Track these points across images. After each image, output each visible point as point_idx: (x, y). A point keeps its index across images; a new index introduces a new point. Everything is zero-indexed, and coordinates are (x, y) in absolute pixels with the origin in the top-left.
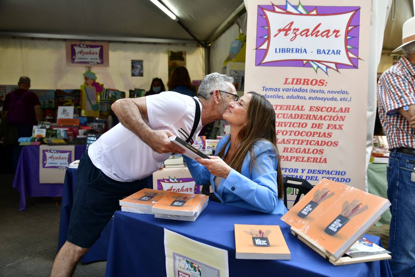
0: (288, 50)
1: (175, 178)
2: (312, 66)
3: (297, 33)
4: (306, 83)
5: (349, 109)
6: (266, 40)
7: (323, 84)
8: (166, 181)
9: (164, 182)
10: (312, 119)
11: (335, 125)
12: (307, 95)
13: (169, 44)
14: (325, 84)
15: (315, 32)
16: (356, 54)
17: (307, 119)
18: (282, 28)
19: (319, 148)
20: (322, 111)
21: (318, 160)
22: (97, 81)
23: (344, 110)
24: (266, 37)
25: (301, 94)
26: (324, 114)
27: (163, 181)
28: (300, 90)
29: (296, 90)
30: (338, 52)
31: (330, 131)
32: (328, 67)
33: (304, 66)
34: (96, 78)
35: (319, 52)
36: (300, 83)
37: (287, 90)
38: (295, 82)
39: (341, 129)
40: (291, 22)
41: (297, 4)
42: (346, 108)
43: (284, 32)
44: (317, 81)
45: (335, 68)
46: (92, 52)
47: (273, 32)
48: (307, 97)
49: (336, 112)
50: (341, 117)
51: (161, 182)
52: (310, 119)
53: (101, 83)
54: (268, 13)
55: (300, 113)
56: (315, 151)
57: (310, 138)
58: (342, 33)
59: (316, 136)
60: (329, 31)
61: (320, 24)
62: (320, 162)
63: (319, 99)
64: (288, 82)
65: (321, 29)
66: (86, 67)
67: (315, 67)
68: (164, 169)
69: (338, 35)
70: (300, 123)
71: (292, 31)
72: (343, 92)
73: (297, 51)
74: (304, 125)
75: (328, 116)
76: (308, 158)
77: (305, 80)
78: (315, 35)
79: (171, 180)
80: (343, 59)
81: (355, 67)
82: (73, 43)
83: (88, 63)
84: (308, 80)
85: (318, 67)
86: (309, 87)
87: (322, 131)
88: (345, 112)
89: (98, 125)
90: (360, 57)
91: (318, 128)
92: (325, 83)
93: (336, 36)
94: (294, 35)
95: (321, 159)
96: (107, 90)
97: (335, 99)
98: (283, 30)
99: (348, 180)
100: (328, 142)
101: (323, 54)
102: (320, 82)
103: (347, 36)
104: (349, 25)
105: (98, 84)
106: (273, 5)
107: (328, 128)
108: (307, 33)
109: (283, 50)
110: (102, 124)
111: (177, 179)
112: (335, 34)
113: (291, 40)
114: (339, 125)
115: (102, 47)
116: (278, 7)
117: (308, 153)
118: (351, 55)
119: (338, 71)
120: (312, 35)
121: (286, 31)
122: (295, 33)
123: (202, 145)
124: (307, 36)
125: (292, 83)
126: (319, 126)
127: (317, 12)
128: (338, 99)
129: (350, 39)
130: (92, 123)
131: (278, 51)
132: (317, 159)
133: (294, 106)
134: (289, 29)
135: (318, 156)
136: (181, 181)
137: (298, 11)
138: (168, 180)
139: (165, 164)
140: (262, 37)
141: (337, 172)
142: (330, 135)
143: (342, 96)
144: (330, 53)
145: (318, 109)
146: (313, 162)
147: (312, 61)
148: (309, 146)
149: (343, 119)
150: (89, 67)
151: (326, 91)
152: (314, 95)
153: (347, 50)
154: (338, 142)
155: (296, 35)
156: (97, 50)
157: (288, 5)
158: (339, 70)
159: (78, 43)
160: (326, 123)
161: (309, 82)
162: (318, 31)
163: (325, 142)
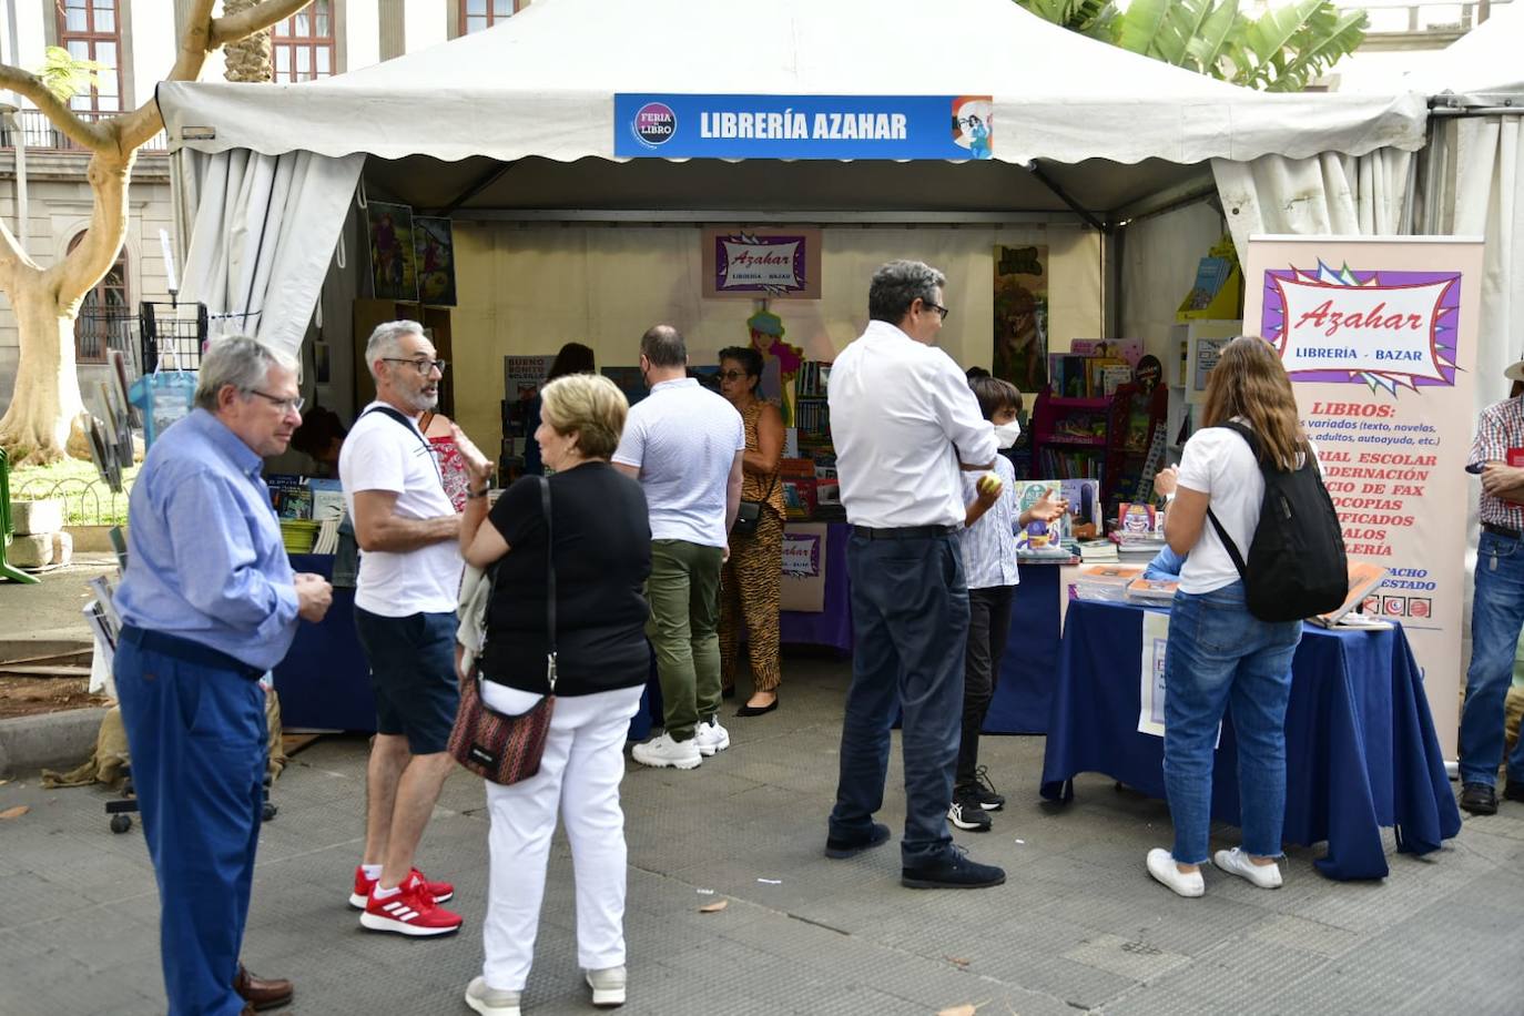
0: (1321, 353)
2: (1366, 382)
3: (1339, 321)
4: (1353, 412)
5: (1435, 458)
6: (1279, 332)
7: (1386, 413)
10: (1365, 477)
11: (1409, 488)
12: (1356, 433)
13: (998, 226)
14: (1390, 413)
15: (1374, 320)
16: (1452, 359)
17: (1354, 476)
18: (1310, 311)
19: (1377, 528)
20: (1383, 461)
21: (1375, 550)
22: (784, 340)
23: (1425, 460)
24: (1280, 328)
25: (1344, 432)
26: (1387, 467)
28: (1343, 424)
29: (1334, 425)
30: (1418, 356)
31: (1398, 497)
32: (1396, 382)
33: (1351, 380)
34: (783, 331)
35: (1380, 355)
36: (1343, 412)
37: (1318, 424)
38: (1332, 410)
39: (1420, 494)
40: (1327, 301)
41: (1340, 269)
42: (1429, 458)
43: (1315, 320)
44: (1374, 408)
45: (1411, 385)
46: (773, 257)
47: (1293, 318)
48: (1355, 437)
49: (1411, 463)
50: (1421, 473)
52: (1359, 476)
53: (795, 345)
54: (1285, 285)
55: (1341, 465)
56: (1369, 534)
57: (1361, 511)
58: (1426, 320)
59: (1371, 507)
60: (1400, 317)
61: (1383, 304)
62: (1378, 553)
63: (1378, 440)
64: (1319, 410)
65: (1385, 314)
66: (756, 300)
67: (1372, 382)
68: (1081, 565)
69: (1418, 324)
70: (1341, 484)
71: (1329, 317)
72: (1425, 429)
73: (1338, 353)
74: (1349, 487)
75: (1396, 472)
76: (1356, 546)
77: (1351, 406)
78: (1371, 325)
80: (1426, 368)
81: (1449, 382)
82: (723, 233)
83: (761, 288)
84: (1359, 406)
85: (1378, 382)
86: (1360, 419)
87: (1384, 498)
88: (1427, 464)
90: (1457, 364)
91: (1376, 492)
92: (1390, 411)
93: (1414, 327)
94: (1333, 325)
95: (1380, 547)
96: (811, 363)
97: (1410, 441)
98: (1313, 315)
99: (1431, 586)
100: (1394, 518)
101: (1389, 358)
102: (1381, 409)
103: (1435, 326)
104: (1438, 306)
105: (788, 346)
106: (1294, 270)
107: (1395, 493)
108: (1358, 321)
109: (1311, 353)
112: (1412, 322)
113: (1327, 334)
114: (1416, 488)
115: (802, 240)
116: (1303, 273)
117: (1356, 536)
118: (1441, 361)
119: (1416, 390)
120: (1367, 324)
121: (1318, 317)
122: (1335, 322)
123: (1147, 522)
124: (1357, 326)
125: (1328, 412)
126: (1378, 489)
127: (1378, 282)
128: (1416, 440)
129: (1439, 331)
131: (1302, 353)
132: (1373, 547)
133: (1329, 453)
134: (1324, 314)
135: (1375, 542)
137: (1342, 281)
139: (1082, 556)
140: (1271, 328)
141: (1410, 571)
142: (1398, 505)
143: (1423, 435)
144: (1401, 356)
145: (1376, 458)
146: (1366, 552)
147: (1367, 372)
148: (1357, 525)
149: (1423, 476)
150: (764, 300)
151: (1392, 426)
152: (1368, 433)
153: (1434, 352)
154: (1413, 518)
155: (1337, 325)
156: (789, 250)
157: (1323, 269)
158: (1417, 387)
159: (735, 232)
160: (1390, 484)
161: (1360, 410)
162: (1380, 318)
163: (1388, 518)
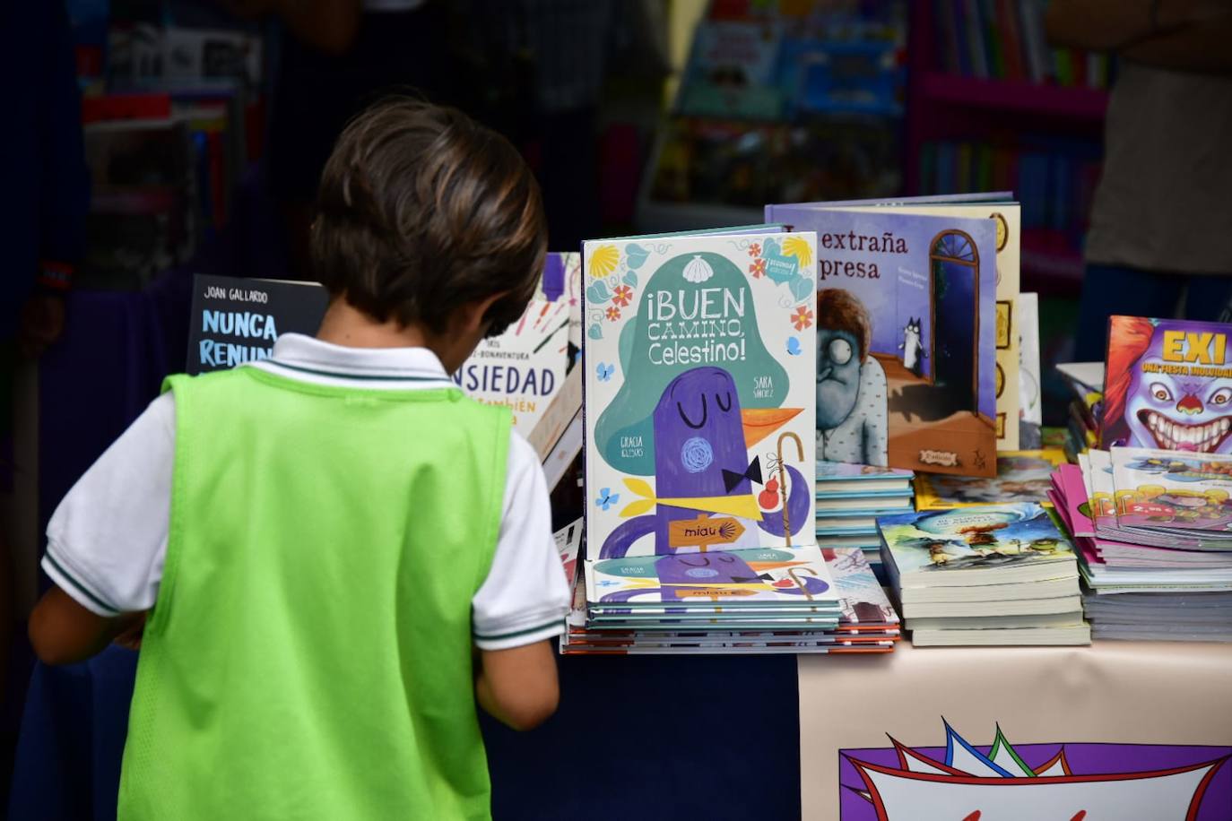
1: (1000, 736)
8: (914, 764)
9: (903, 771)
27: (894, 760)
51: (872, 774)
68: (905, 655)
79: (963, 760)
89: (209, 47)
110: (236, 39)
111: (1018, 751)
130: (148, 30)
136: (1057, 770)
138: (939, 758)
139: (906, 615)
